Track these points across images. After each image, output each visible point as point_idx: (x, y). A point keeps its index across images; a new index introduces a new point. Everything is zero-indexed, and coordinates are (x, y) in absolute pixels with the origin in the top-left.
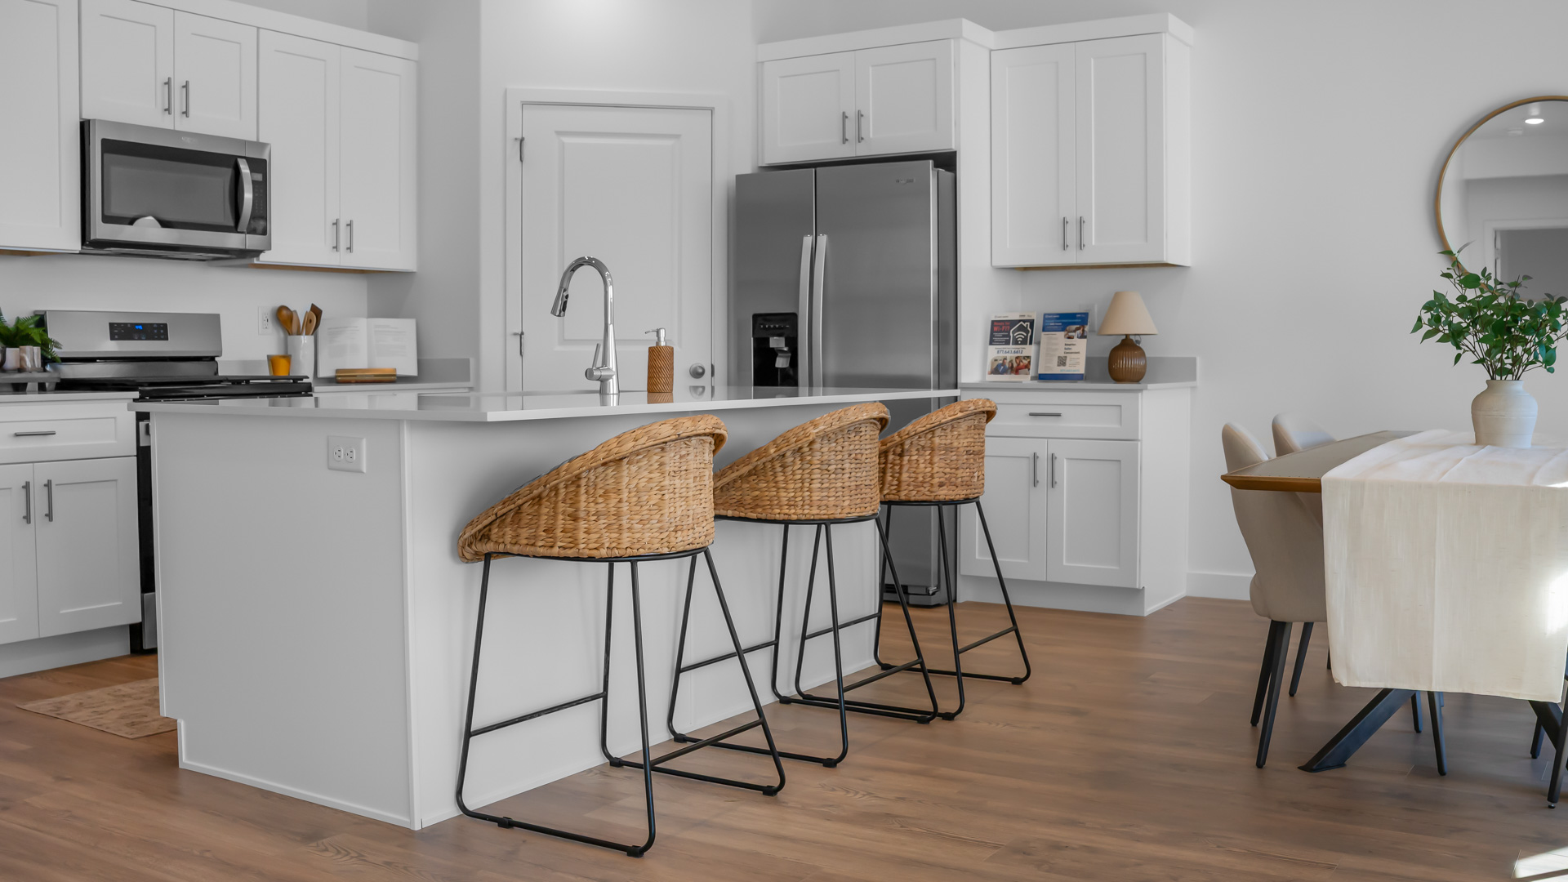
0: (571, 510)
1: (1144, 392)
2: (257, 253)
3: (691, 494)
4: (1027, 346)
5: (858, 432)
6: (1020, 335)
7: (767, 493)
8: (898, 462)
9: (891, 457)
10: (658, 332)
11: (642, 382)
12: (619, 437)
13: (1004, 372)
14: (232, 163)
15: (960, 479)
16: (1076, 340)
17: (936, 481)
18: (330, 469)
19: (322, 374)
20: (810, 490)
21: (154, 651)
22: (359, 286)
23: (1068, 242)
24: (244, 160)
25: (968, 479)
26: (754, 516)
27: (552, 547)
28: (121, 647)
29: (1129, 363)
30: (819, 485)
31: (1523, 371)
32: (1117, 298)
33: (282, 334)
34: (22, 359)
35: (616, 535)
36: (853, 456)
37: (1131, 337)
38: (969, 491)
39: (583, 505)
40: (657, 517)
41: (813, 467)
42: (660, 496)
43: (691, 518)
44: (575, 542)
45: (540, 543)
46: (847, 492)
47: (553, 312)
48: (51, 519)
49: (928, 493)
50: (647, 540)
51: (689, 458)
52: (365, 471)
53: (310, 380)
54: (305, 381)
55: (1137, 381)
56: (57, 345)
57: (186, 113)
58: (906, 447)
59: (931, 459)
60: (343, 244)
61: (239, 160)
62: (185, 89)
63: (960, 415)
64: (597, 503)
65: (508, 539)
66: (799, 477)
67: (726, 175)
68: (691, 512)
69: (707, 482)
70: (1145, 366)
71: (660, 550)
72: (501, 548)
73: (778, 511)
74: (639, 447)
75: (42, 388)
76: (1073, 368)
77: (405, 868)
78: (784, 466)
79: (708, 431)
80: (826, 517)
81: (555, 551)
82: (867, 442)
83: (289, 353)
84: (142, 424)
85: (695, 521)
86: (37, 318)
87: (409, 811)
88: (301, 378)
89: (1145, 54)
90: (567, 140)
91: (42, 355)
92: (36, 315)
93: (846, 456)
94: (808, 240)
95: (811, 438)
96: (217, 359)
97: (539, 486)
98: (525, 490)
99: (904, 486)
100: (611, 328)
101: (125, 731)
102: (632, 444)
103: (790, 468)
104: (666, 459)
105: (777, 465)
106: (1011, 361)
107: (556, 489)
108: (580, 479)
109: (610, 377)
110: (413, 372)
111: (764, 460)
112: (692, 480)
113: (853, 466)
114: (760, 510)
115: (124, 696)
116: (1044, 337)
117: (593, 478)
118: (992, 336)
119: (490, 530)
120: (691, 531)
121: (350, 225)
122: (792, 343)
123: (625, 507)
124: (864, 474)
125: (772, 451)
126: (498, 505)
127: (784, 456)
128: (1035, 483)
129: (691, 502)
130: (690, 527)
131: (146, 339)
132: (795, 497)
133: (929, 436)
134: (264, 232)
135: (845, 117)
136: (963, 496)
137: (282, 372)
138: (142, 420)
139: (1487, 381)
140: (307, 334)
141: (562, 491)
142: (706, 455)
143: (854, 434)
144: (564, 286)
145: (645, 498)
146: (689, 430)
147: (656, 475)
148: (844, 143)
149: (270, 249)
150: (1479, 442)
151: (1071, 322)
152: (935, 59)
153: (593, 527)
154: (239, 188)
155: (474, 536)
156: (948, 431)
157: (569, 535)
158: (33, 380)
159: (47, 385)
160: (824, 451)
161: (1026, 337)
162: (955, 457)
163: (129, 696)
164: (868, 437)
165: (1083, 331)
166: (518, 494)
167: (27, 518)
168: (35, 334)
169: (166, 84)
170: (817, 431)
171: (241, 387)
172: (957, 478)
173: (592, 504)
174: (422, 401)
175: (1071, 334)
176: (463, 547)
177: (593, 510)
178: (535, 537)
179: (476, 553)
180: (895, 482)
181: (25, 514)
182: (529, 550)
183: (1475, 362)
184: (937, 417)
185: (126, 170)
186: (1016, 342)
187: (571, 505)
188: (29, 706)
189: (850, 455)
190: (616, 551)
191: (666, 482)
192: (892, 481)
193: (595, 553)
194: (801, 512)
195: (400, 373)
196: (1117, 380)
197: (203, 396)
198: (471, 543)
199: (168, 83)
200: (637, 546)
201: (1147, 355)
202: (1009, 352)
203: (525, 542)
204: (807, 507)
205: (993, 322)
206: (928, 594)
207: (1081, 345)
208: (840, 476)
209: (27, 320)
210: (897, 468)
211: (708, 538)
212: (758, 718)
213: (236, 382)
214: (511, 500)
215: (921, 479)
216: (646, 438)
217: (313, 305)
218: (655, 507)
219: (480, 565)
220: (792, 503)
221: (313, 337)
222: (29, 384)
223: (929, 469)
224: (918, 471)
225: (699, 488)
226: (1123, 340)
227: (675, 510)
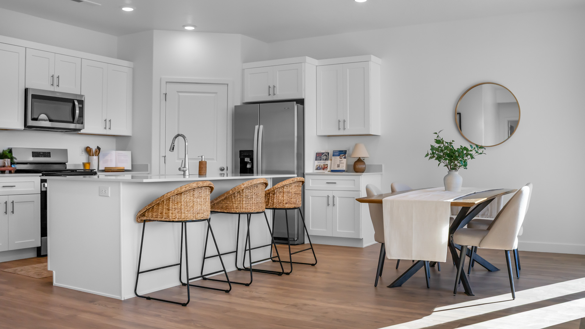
0: (167, 207)
1: (362, 175)
2: (80, 130)
3: (202, 203)
4: (327, 161)
5: (257, 187)
6: (325, 157)
7: (230, 205)
8: (273, 196)
9: (271, 195)
10: (202, 156)
11: (197, 172)
12: (181, 187)
13: (320, 169)
14: (72, 101)
15: (292, 202)
16: (343, 159)
17: (285, 202)
18: (100, 196)
19: (100, 169)
20: (242, 204)
21: (46, 255)
22: (114, 140)
23: (340, 128)
24: (76, 100)
25: (295, 202)
26: (226, 211)
27: (162, 218)
28: (33, 255)
29: (360, 166)
30: (245, 202)
31: (459, 168)
32: (356, 145)
33: (87, 156)
34: (4, 163)
35: (180, 215)
36: (256, 194)
37: (361, 158)
38: (295, 205)
39: (171, 206)
40: (192, 210)
41: (243, 197)
42: (193, 204)
43: (202, 210)
44: (168, 217)
45: (159, 217)
46: (254, 204)
47: (170, 150)
48: (13, 213)
49: (282, 206)
50: (189, 216)
51: (202, 193)
52: (110, 196)
53: (96, 170)
54: (94, 171)
55: (363, 172)
56: (16, 159)
57: (58, 86)
58: (275, 192)
59: (283, 196)
60: (108, 127)
61: (75, 100)
62: (58, 78)
63: (292, 182)
64: (175, 206)
65: (150, 216)
66: (239, 200)
67: (231, 106)
68: (202, 209)
69: (208, 200)
70: (365, 168)
71: (193, 219)
72: (148, 219)
73: (233, 210)
74: (187, 190)
75: (10, 172)
76: (342, 168)
77: (118, 308)
78: (235, 197)
79: (207, 185)
80: (247, 212)
81: (163, 219)
82: (260, 190)
83: (90, 162)
84: (42, 184)
85: (204, 211)
86: (9, 150)
87: (120, 294)
88: (93, 170)
89: (364, 68)
90: (180, 94)
91: (11, 162)
92: (9, 149)
93: (254, 194)
94: (257, 127)
95: (242, 188)
96: (66, 163)
97: (158, 200)
98: (155, 202)
99: (275, 204)
100: (187, 155)
101: (36, 277)
102: (185, 189)
103: (236, 197)
104: (195, 193)
105: (233, 196)
106: (322, 166)
107: (163, 201)
108: (170, 198)
109: (186, 170)
110: (130, 168)
111: (228, 195)
112: (203, 199)
113: (256, 197)
114: (228, 210)
115: (35, 268)
116: (333, 158)
117: (174, 198)
118: (316, 158)
119: (145, 213)
120: (202, 214)
121: (110, 121)
122: (252, 160)
123: (183, 207)
124: (259, 199)
125: (231, 192)
126: (147, 206)
127: (234, 194)
128: (328, 205)
129: (202, 206)
130: (202, 213)
131: (44, 157)
132: (238, 206)
133: (283, 188)
134: (82, 123)
135: (269, 87)
136: (294, 207)
137: (87, 168)
138: (43, 182)
139: (448, 172)
140: (96, 156)
141: (165, 202)
142: (207, 192)
143: (256, 188)
144: (173, 143)
145: (188, 204)
146: (201, 185)
147: (192, 198)
148: (269, 95)
149: (84, 129)
150: (446, 190)
151: (342, 153)
152: (297, 69)
153: (174, 212)
154: (75, 109)
155: (141, 215)
156: (288, 187)
157: (167, 214)
158: (7, 170)
159: (12, 171)
160: (247, 192)
161: (327, 158)
162: (291, 195)
163: (37, 268)
164: (260, 188)
165: (345, 156)
166: (153, 203)
167: (6, 213)
168: (9, 155)
169: (52, 76)
170: (244, 186)
171: (74, 172)
172: (291, 202)
173: (173, 206)
174: (132, 177)
175: (341, 157)
176: (137, 218)
177: (174, 208)
178: (158, 215)
179: (141, 220)
180: (272, 203)
181: (5, 211)
182: (156, 219)
183: (444, 166)
184: (284, 183)
185: (39, 104)
186: (323, 160)
187: (168, 206)
188: (6, 270)
189: (255, 193)
190: (180, 219)
191: (195, 200)
192: (271, 202)
193: (174, 220)
194: (240, 210)
195: (125, 169)
196: (356, 172)
197: (62, 175)
198: (140, 217)
199: (53, 76)
200: (186, 218)
201: (366, 164)
202: (321, 163)
203: (155, 217)
204: (241, 209)
205: (316, 153)
206: (294, 240)
207: (344, 161)
208: (251, 200)
209: (6, 150)
210: (273, 198)
211: (208, 216)
212: (223, 269)
213: (72, 171)
214: (151, 204)
215: (280, 201)
216: (189, 187)
217: (98, 147)
218: (192, 207)
219: (143, 223)
220: (237, 208)
221: (97, 157)
222: (6, 171)
223: (282, 199)
224: (279, 199)
225: (205, 202)
226: (358, 159)
227: (197, 208)
